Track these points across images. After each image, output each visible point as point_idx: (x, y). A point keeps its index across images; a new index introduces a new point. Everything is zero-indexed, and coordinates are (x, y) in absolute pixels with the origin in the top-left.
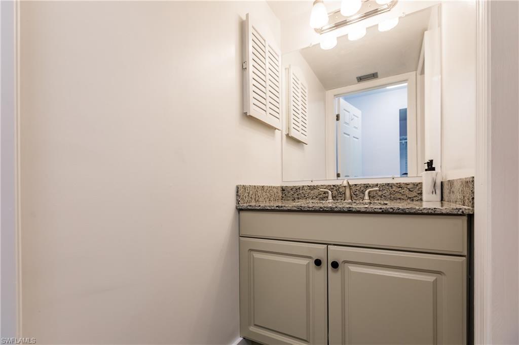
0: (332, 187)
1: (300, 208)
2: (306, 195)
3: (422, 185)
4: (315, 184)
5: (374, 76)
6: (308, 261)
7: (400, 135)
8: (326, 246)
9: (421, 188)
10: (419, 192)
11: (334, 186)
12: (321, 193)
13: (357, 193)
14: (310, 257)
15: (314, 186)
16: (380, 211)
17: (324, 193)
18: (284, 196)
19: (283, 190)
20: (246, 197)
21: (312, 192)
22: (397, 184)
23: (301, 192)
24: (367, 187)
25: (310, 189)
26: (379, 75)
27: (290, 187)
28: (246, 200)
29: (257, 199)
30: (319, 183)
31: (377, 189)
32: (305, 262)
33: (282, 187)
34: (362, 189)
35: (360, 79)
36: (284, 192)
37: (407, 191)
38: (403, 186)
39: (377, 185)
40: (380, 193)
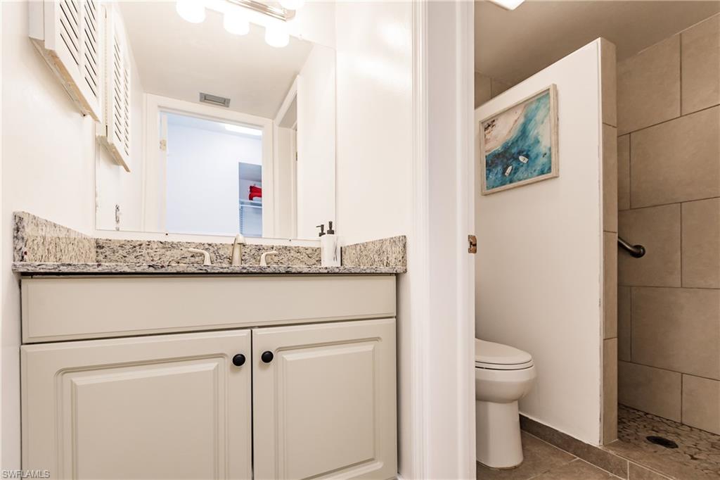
0: (207, 246)
1: (205, 268)
2: (155, 259)
3: (320, 251)
4: (171, 239)
5: (224, 102)
6: (216, 364)
7: (240, 197)
8: (250, 330)
9: (320, 254)
10: (317, 259)
11: (210, 245)
12: (186, 255)
13: (246, 257)
14: (221, 355)
15: (173, 243)
16: (326, 271)
17: (192, 256)
18: (101, 257)
19: (99, 247)
20: (38, 248)
21: (168, 253)
22: (296, 247)
23: (144, 252)
24: (259, 249)
25: (164, 248)
26: (231, 103)
27: (119, 241)
28: (39, 254)
29: (58, 256)
30: (183, 239)
31: (274, 252)
32: (210, 365)
33: (97, 241)
34: (253, 252)
35: (205, 98)
36: (100, 251)
37: (306, 258)
38: (301, 250)
39: (273, 248)
40: (276, 259)
